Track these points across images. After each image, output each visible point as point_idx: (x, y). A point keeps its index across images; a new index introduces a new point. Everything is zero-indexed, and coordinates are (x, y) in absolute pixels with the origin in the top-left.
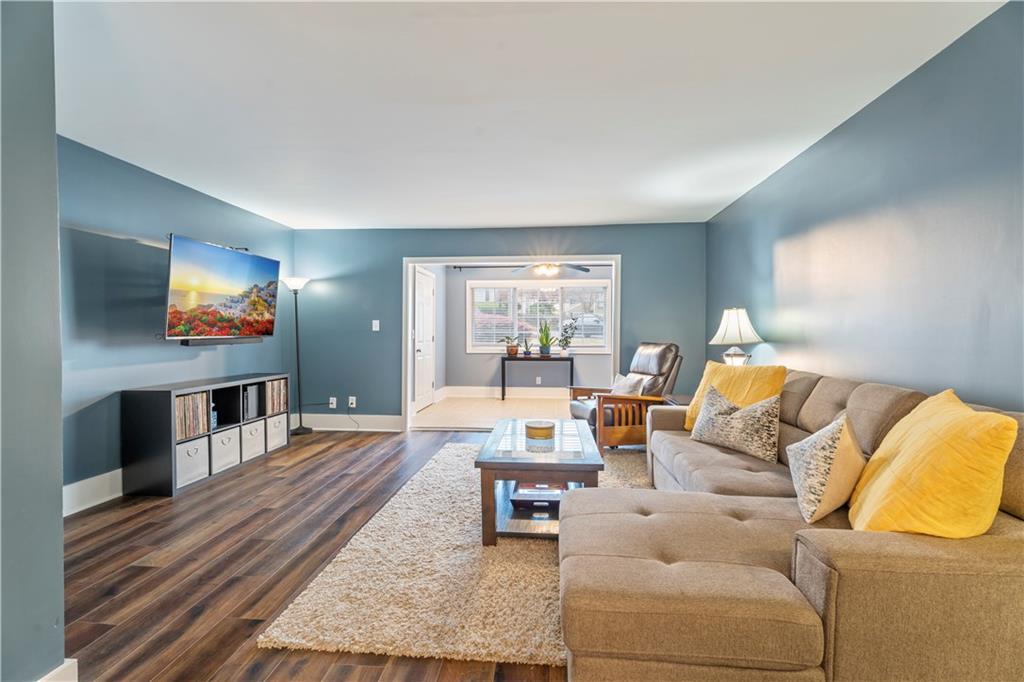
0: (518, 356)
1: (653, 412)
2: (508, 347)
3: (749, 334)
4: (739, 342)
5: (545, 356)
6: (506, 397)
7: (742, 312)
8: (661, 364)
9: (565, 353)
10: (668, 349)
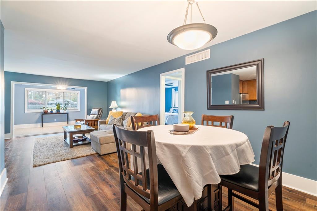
0: (48, 113)
1: (100, 121)
2: (44, 110)
3: (117, 106)
4: (115, 107)
5: (58, 112)
6: (43, 126)
7: (115, 102)
8: (99, 112)
9: (65, 112)
10: (100, 109)
